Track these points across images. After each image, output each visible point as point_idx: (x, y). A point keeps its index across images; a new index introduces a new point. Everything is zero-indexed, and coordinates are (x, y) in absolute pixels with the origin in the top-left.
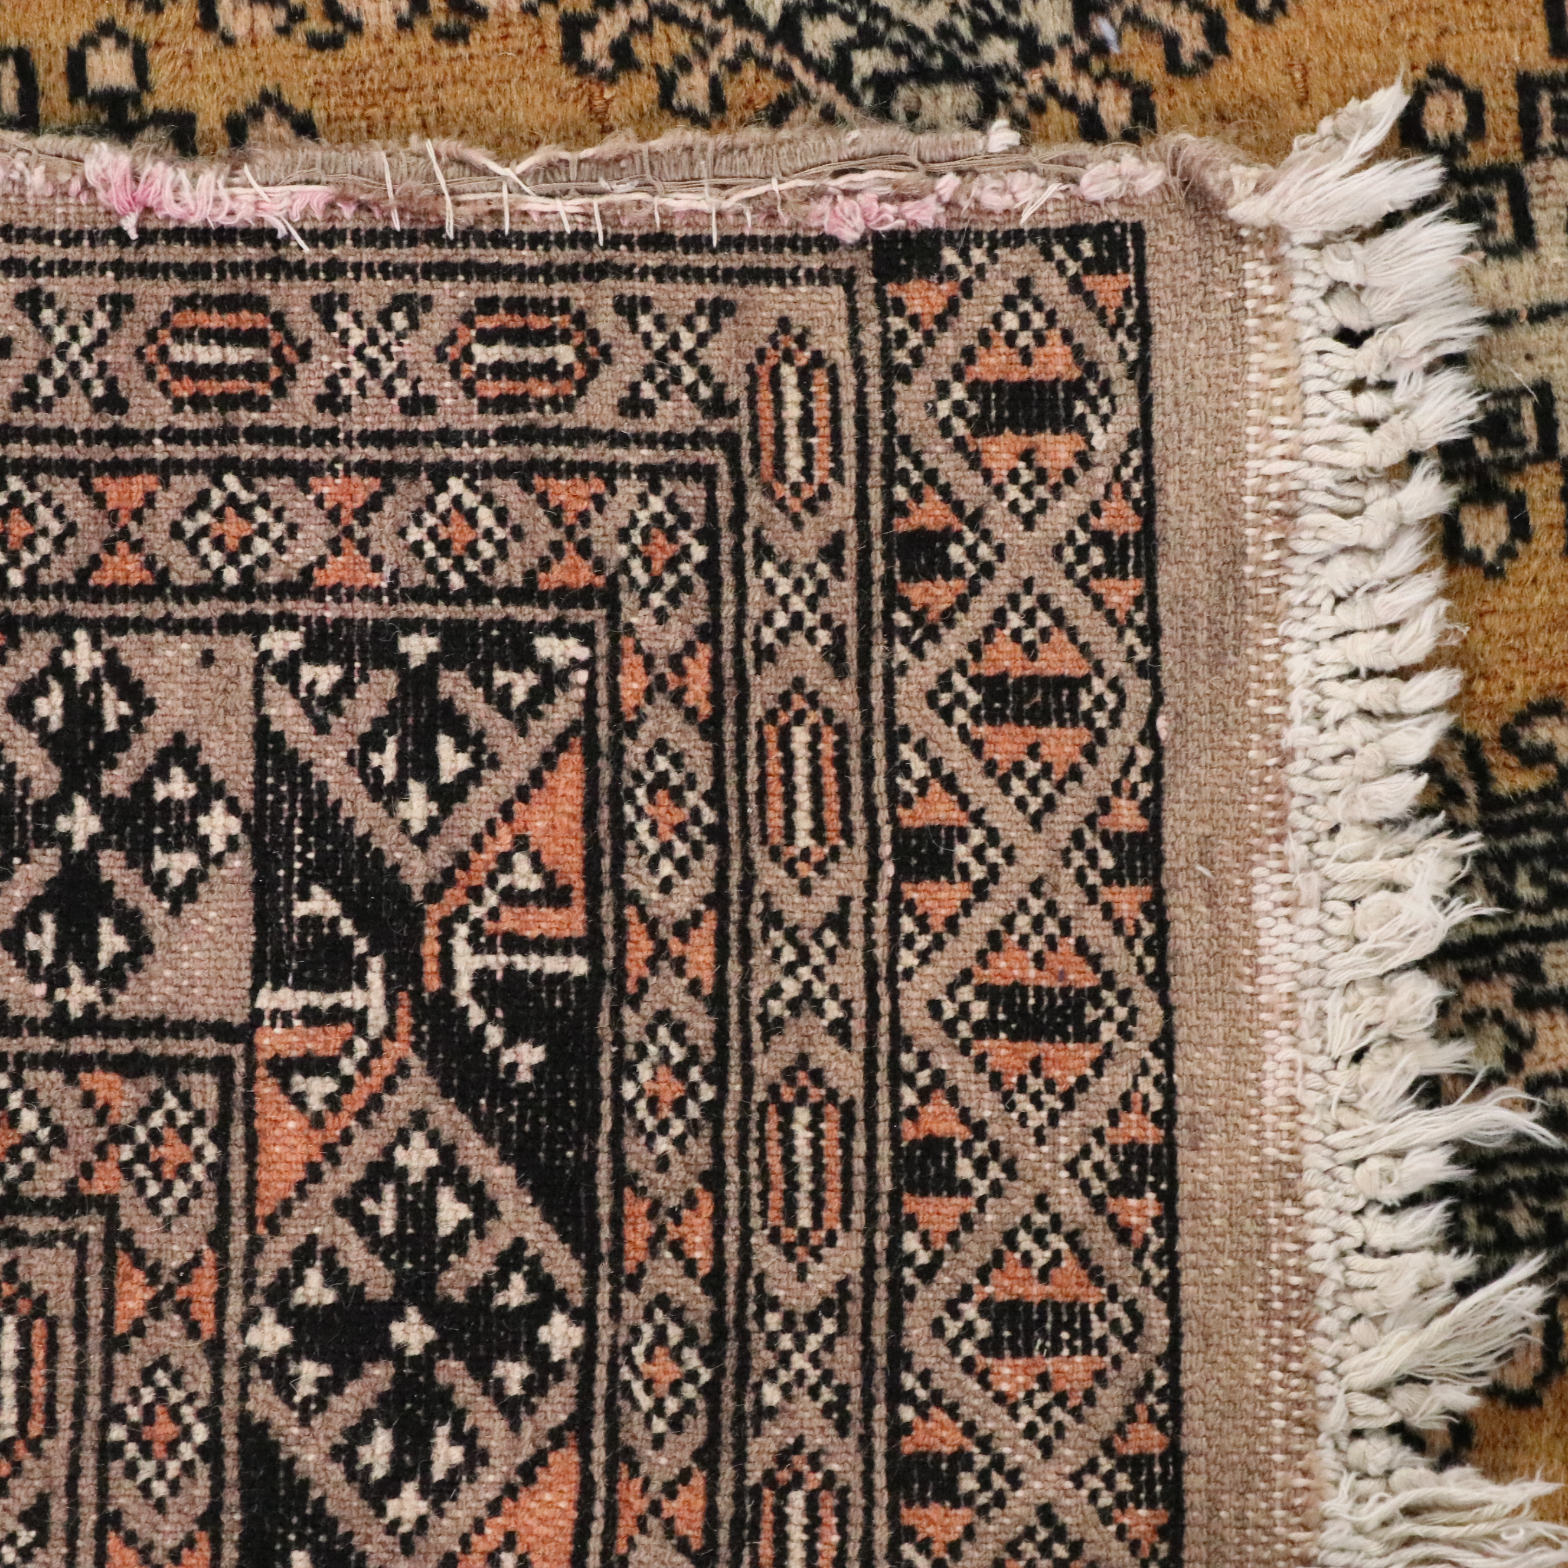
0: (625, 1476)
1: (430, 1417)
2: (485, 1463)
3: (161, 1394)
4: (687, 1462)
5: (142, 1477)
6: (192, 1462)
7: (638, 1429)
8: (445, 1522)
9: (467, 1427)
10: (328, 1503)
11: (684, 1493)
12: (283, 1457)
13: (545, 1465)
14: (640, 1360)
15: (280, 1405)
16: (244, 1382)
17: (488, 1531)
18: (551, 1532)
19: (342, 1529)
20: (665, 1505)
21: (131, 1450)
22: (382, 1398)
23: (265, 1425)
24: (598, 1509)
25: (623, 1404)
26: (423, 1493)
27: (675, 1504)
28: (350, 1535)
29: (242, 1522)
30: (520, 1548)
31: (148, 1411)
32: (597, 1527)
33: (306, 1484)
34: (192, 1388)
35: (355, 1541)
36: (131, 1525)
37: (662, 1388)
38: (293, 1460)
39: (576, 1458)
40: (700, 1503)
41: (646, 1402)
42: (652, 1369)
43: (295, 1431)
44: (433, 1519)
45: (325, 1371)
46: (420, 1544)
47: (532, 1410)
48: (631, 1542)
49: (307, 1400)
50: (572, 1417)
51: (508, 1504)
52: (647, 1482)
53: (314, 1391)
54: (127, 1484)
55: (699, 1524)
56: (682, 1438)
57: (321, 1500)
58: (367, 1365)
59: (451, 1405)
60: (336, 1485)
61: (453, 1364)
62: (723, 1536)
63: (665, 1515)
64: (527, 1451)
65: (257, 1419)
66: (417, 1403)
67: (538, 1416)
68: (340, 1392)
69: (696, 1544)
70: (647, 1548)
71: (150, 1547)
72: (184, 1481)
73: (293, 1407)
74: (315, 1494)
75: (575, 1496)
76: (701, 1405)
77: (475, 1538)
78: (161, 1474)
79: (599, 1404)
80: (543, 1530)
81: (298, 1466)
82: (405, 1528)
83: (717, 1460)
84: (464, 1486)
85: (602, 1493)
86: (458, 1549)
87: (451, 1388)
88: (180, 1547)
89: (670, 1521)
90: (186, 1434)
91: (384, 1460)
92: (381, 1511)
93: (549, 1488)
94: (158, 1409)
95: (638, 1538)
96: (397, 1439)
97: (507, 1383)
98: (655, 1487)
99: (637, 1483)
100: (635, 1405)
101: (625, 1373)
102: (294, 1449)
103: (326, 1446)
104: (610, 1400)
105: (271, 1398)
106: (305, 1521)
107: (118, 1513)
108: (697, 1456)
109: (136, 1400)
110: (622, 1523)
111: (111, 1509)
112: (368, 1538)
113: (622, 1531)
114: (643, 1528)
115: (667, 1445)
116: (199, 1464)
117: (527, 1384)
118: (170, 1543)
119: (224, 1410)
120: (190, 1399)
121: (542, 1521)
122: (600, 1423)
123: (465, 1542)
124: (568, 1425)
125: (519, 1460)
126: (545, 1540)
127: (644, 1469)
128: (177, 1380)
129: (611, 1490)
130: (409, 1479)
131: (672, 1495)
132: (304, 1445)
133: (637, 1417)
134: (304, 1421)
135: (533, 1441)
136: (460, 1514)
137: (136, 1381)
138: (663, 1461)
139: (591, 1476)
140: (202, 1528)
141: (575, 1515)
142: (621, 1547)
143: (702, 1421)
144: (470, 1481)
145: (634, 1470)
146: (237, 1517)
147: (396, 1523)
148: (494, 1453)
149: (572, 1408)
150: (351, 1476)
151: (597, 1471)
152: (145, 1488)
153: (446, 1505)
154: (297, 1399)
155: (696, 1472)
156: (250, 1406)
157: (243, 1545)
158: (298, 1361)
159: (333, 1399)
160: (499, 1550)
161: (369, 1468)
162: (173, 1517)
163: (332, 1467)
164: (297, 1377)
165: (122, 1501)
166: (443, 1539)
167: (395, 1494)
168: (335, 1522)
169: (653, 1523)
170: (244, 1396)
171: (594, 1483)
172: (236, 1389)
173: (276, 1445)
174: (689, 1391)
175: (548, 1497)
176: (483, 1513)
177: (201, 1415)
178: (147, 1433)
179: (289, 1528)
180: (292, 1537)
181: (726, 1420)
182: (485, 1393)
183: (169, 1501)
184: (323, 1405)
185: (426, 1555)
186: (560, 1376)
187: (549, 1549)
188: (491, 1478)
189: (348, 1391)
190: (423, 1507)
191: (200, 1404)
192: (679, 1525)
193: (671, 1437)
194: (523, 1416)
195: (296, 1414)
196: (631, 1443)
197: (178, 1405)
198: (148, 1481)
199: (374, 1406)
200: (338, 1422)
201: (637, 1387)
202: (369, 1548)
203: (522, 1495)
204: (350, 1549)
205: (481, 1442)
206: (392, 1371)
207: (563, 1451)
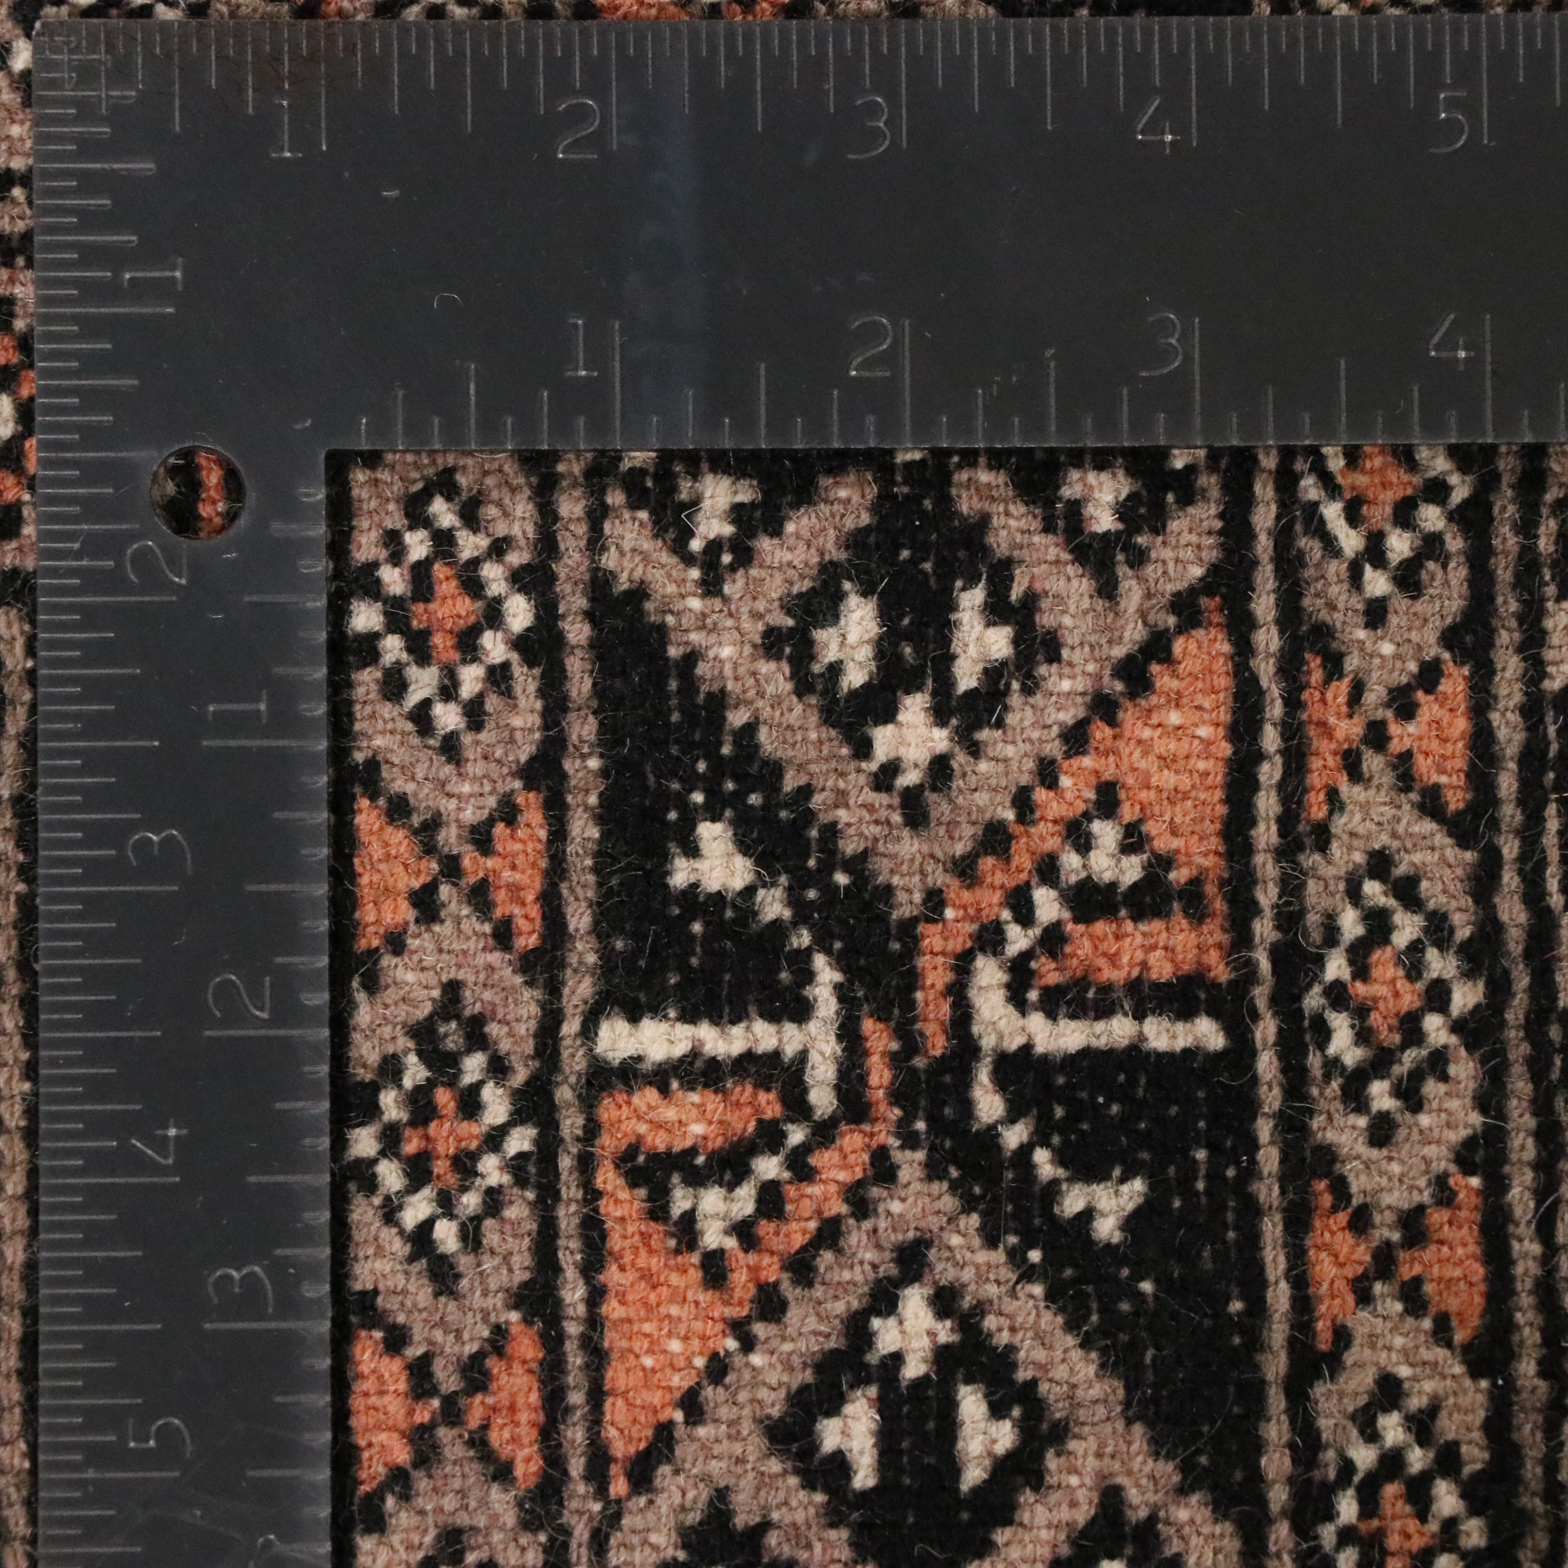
0: (1317, 677)
1: (947, 573)
2: (1054, 656)
3: (443, 541)
4: (1433, 650)
5: (413, 698)
6: (506, 666)
7: (1338, 592)
8: (983, 766)
9: (1016, 593)
10: (763, 735)
11: (1428, 708)
12: (673, 652)
13: (1167, 659)
14: (1336, 463)
15: (665, 557)
16: (596, 516)
17: (1065, 781)
18: (1185, 782)
19: (790, 782)
20: (1394, 729)
21: (393, 647)
22: (856, 541)
23: (639, 593)
24: (1271, 739)
25: (1310, 546)
26: (940, 714)
27: (1411, 728)
28: (806, 792)
29: (604, 773)
30: (1128, 813)
31: (421, 573)
32: (1270, 772)
33: (719, 701)
34: (501, 529)
35: (817, 801)
36: (400, 785)
37: (1379, 514)
38: (692, 657)
39: (1226, 648)
40: (1461, 725)
41: (1351, 541)
42: (1361, 480)
43: (695, 604)
44: (960, 759)
45: (746, 493)
46: (938, 806)
47: (1138, 559)
48: (1333, 796)
49: (714, 547)
50: (1214, 570)
51: (1101, 732)
52: (1357, 690)
53: (728, 530)
54: (387, 710)
55: (1460, 763)
56: (1420, 606)
57: (750, 729)
58: (825, 481)
59: (986, 550)
60: (777, 702)
61: (985, 477)
62: (1507, 783)
63: (1396, 746)
64: (1133, 634)
65: (623, 584)
66: (921, 551)
67: (1150, 571)
68: (776, 532)
69: (1455, 800)
70: (1365, 807)
71: (433, 824)
72: (492, 703)
73: (688, 559)
74: (737, 718)
75: (1224, 716)
76: (1455, 543)
77: (1041, 795)
78: (448, 691)
79: (1264, 545)
80: (1168, 779)
81: (702, 669)
82: (910, 778)
83: (1488, 642)
84: (1015, 699)
85: (1276, 710)
86: (1009, 815)
87: (984, 520)
88: (491, 821)
89: (1406, 757)
90: (493, 615)
91: (865, 653)
92: (863, 749)
93: (1177, 701)
94: (439, 570)
95: (1346, 789)
96: (886, 614)
97: (1090, 510)
98: (1374, 695)
99: (1341, 689)
100: (1331, 546)
101: (1310, 488)
102: (694, 637)
103: (755, 630)
104: (1283, 536)
105: (647, 545)
106: (719, 766)
107: (373, 765)
108: (1450, 638)
109: (397, 557)
110: (1316, 763)
111: (359, 757)
112: (841, 799)
113: (1315, 779)
114: (1355, 773)
115: (1393, 620)
116: (519, 670)
117: (1124, 510)
118: (470, 815)
119: (561, 570)
120: (498, 549)
121: (1166, 761)
122: (1265, 579)
123: (1023, 802)
124: (1206, 586)
125: (1119, 652)
126: (1176, 796)
127: (1352, 663)
128: (470, 517)
129: (1293, 702)
130: (913, 686)
131: (1407, 711)
132: (714, 629)
133: (1336, 569)
134: (711, 586)
135: (1143, 614)
136: (1010, 751)
137: (395, 519)
138: (1387, 648)
139: (1255, 679)
140: (528, 787)
141: (1226, 749)
142: (1317, 808)
143: (1458, 573)
144: (1028, 691)
145: (1334, 666)
146: (594, 763)
147: (892, 769)
148: (1070, 639)
149: (1212, 555)
150: (803, 685)
151: (1265, 670)
152: (422, 717)
153: (984, 735)
154: (696, 545)
155: (1450, 667)
156: (610, 560)
157: (604, 815)
158: (695, 475)
159: (765, 544)
160: (1087, 816)
161: (835, 670)
162: (475, 768)
163: (766, 667)
164: (695, 503)
165: (379, 742)
166: (982, 798)
167: (888, 715)
168: (775, 770)
169: (1373, 762)
170: (596, 542)
171: (1261, 693)
172: (581, 529)
173: (661, 629)
174: (1431, 517)
175: (1174, 718)
176: (1054, 749)
177: (519, 579)
178: (419, 616)
179: (691, 782)
180: (698, 798)
181: (1504, 572)
182: (1048, 528)
183: (467, 739)
184: (744, 556)
185: (952, 825)
186: (1188, 496)
187: (1183, 814)
188: (1066, 685)
189: (790, 528)
190: (940, 739)
191: (516, 558)
192: (1423, 765)
193: (1400, 603)
194: (1122, 571)
195: (695, 574)
196: (1324, 615)
197: (475, 563)
198: (426, 704)
199: (841, 556)
200: (775, 588)
201: (1333, 513)
202: (843, 815)
203: (1128, 715)
204: (808, 817)
205: (1045, 620)
206: (872, 492)
207: (1199, 633)
